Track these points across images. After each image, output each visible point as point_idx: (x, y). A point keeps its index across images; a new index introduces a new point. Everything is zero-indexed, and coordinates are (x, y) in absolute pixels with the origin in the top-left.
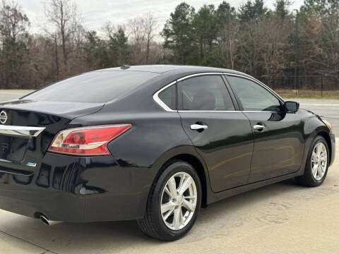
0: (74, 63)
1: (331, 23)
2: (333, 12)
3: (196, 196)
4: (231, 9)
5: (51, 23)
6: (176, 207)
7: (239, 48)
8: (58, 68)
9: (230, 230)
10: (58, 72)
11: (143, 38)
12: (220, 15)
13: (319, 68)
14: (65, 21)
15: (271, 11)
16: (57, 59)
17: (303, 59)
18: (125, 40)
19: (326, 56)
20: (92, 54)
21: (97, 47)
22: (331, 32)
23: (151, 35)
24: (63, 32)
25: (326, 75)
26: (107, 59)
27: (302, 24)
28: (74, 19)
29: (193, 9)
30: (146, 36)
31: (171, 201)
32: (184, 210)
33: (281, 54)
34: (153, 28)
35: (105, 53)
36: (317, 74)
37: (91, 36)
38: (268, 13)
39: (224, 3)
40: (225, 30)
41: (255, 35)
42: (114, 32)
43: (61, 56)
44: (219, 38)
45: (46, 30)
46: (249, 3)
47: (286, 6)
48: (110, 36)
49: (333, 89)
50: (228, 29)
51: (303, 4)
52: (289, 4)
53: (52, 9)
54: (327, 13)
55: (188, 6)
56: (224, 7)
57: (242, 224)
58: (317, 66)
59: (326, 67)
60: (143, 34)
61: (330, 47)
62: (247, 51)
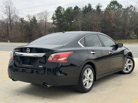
0: (15, 31)
1: (118, 14)
2: (119, 10)
3: (93, 77)
4: (79, 9)
5: (5, 15)
6: (87, 81)
7: (83, 24)
8: (8, 33)
9: (105, 88)
10: (8, 34)
11: (43, 20)
12: (74, 11)
13: (114, 32)
14: (11, 14)
15: (94, 9)
16: (8, 29)
17: (107, 28)
18: (36, 21)
19: (117, 27)
20: (23, 27)
21: (24, 24)
22: (118, 18)
23: (47, 19)
24: (10, 18)
25: (117, 34)
26: (29, 29)
27: (107, 15)
28: (15, 13)
29: (64, 9)
30: (45, 20)
31: (86, 79)
32: (90, 82)
33: (99, 26)
34: (47, 16)
35: (28, 26)
36: (113, 34)
37: (22, 20)
38: (93, 10)
39: (76, 6)
40: (77, 17)
41: (89, 19)
42: (31, 18)
43: (9, 28)
44: (74, 20)
45: (3, 18)
46: (86, 6)
47: (100, 8)
48: (30, 20)
49: (119, 40)
50: (78, 17)
51: (107, 7)
52: (101, 7)
53: (5, 9)
54: (116, 10)
55: (62, 8)
56: (76, 8)
57: (108, 87)
58: (113, 31)
59: (116, 31)
60: (43, 19)
61: (118, 23)
62: (86, 25)
